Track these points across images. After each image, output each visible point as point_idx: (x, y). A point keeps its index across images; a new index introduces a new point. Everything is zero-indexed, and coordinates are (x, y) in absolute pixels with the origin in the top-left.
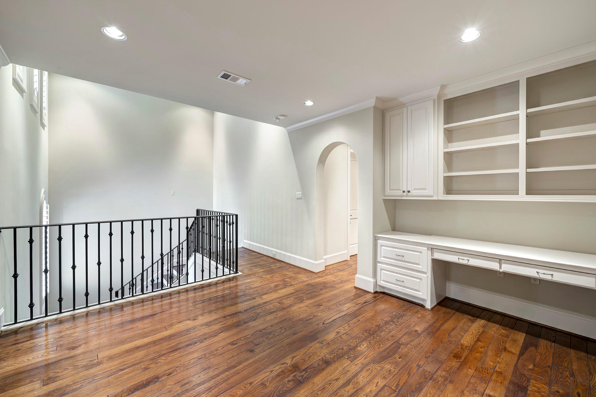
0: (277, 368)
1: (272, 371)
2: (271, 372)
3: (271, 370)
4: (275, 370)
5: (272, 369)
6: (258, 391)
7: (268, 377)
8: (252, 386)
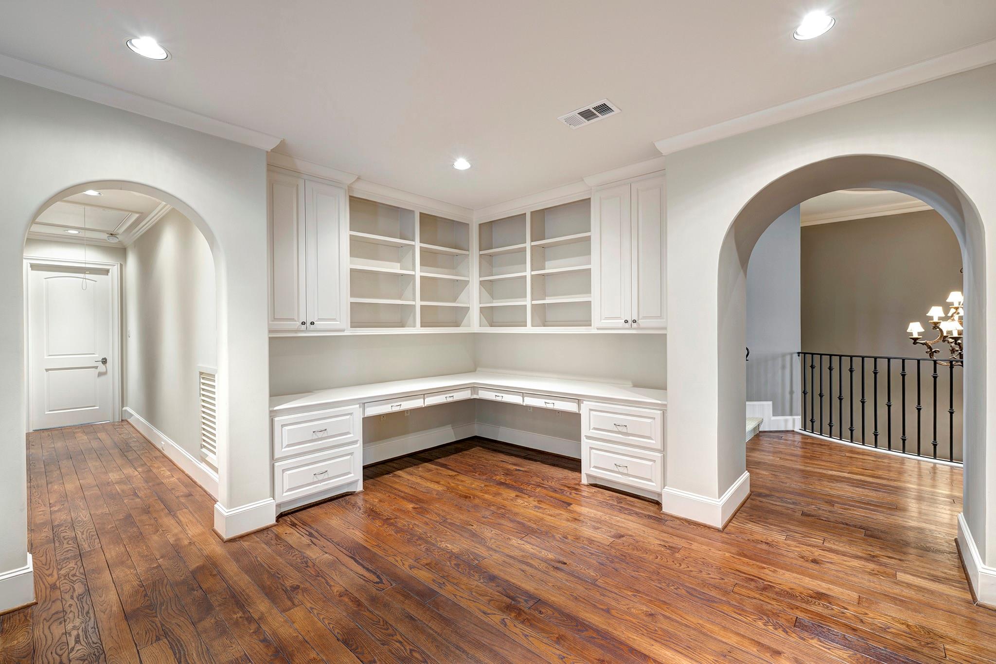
0: (517, 631)
1: (526, 636)
2: (528, 636)
3: (524, 638)
4: (521, 632)
5: (521, 636)
6: (573, 644)
7: (541, 638)
8: (565, 655)
